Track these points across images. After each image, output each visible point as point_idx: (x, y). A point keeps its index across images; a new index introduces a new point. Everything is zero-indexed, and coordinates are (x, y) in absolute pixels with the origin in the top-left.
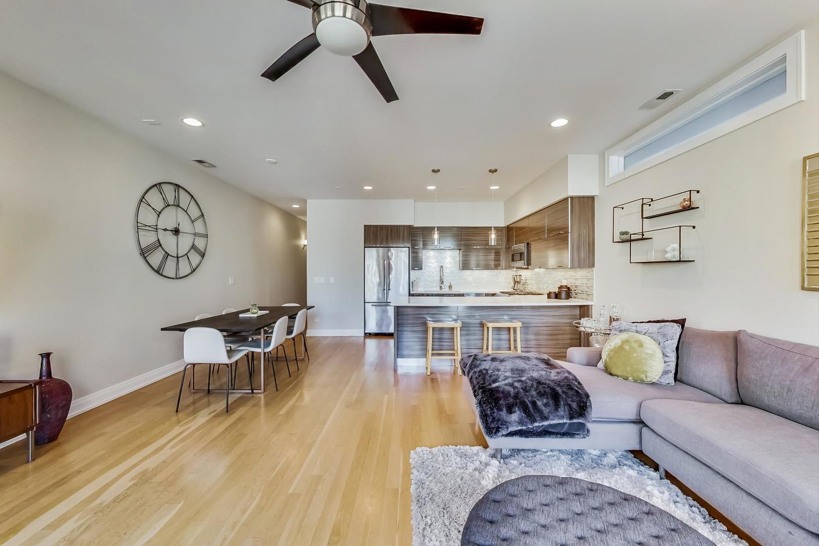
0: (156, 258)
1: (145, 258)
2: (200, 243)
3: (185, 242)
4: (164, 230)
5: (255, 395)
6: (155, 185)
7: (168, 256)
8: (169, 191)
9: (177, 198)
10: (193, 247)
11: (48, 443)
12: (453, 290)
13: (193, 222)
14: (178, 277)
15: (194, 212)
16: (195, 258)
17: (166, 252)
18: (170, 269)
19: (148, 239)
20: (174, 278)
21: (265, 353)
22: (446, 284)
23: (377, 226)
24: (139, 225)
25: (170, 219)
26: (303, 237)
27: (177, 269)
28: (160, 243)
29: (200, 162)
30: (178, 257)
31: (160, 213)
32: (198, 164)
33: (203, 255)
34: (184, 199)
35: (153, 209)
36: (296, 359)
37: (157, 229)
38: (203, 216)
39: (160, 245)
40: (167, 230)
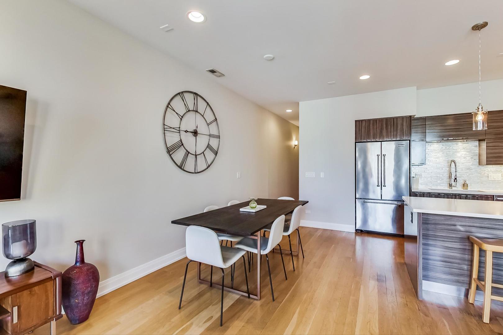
0: (179, 156)
1: (170, 155)
2: (214, 143)
3: (202, 141)
4: (185, 131)
5: (252, 301)
6: (179, 94)
7: (188, 154)
8: (189, 98)
9: (196, 104)
10: (209, 146)
11: (79, 323)
12: (469, 189)
13: (208, 125)
14: (196, 172)
15: (209, 117)
16: (210, 156)
17: (187, 151)
18: (190, 165)
19: (173, 139)
20: (193, 173)
21: (261, 256)
22: (460, 181)
23: (369, 121)
24: (165, 127)
25: (191, 121)
26: (294, 138)
27: (196, 165)
28: (182, 143)
29: (213, 71)
30: (196, 155)
31: (182, 117)
32: (211, 74)
33: (216, 154)
34: (202, 105)
35: (177, 113)
36: (291, 253)
37: (180, 131)
38: (216, 120)
39: (183, 144)
40: (188, 132)
